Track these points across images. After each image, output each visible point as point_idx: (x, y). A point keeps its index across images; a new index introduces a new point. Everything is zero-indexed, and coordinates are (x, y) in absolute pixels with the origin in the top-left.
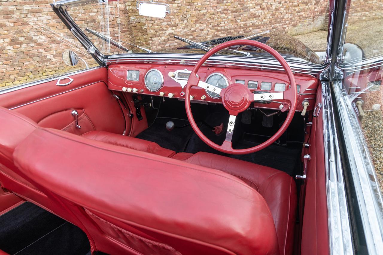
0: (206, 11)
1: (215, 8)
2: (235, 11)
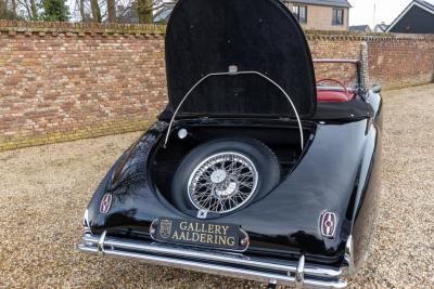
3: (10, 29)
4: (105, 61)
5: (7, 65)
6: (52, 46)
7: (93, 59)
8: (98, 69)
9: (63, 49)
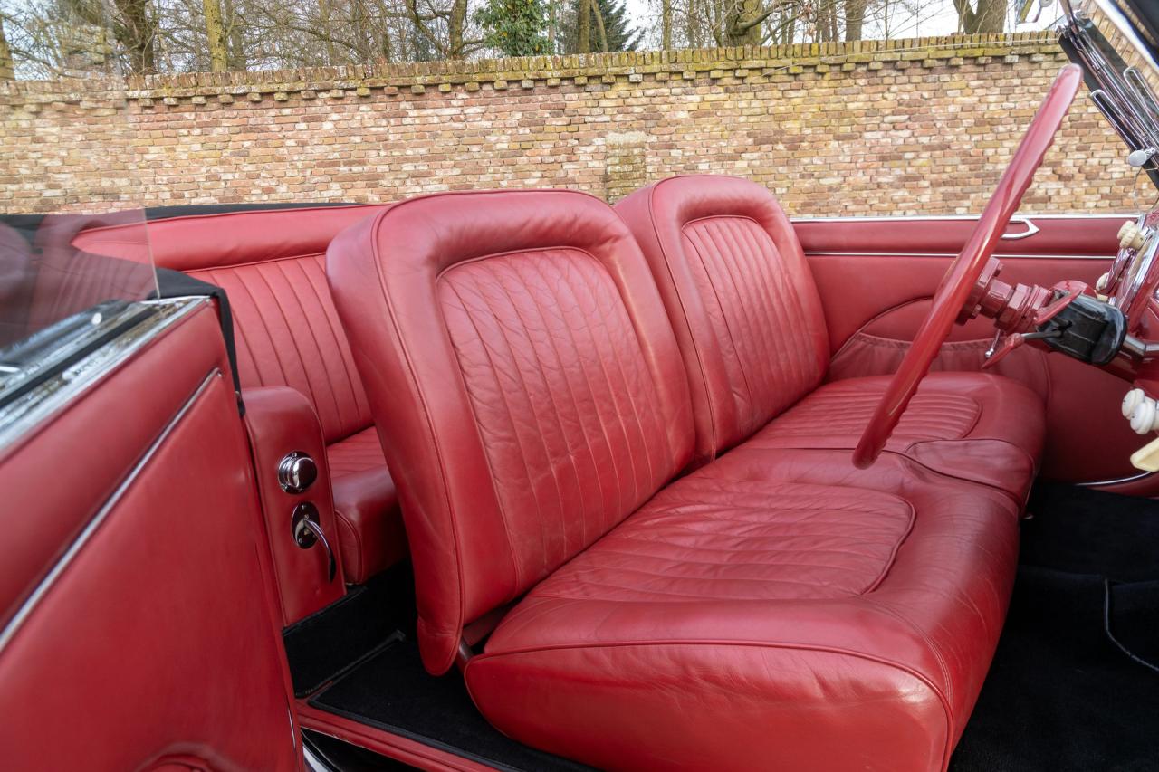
0: (840, 180)
1: (871, 172)
2: (945, 183)
3: (218, 90)
4: (423, 151)
5: (222, 163)
6: (306, 120)
7: (394, 146)
8: (408, 167)
9: (328, 125)
